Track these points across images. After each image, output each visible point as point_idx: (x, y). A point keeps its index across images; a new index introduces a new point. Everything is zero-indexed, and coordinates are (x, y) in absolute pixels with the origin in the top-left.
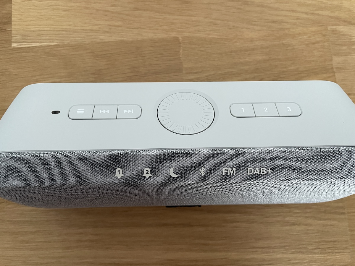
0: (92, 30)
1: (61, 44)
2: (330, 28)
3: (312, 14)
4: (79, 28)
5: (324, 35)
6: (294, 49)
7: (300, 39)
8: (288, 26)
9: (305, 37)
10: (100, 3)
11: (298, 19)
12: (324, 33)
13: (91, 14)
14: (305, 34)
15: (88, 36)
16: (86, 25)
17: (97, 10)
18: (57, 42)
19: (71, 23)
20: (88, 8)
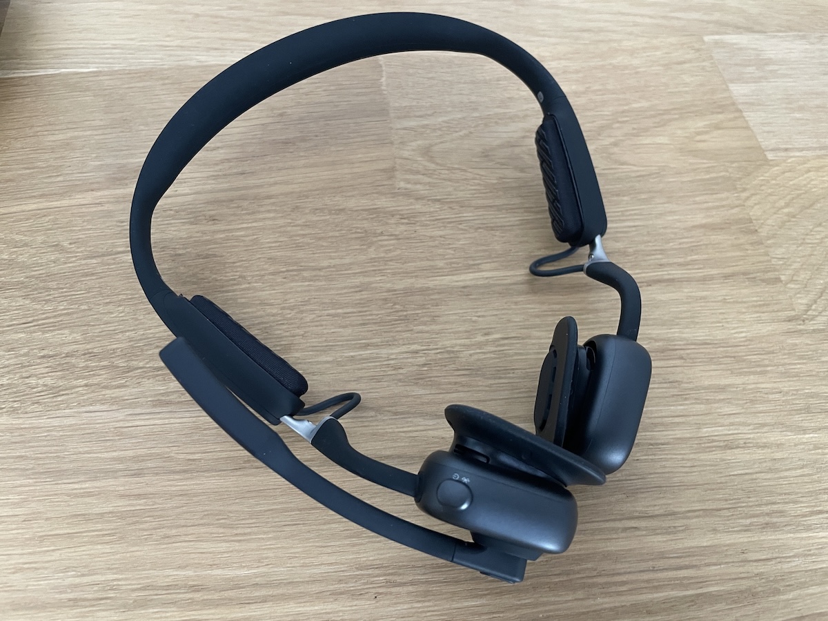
0: (182, 47)
1: (106, 69)
2: (706, 38)
3: (663, 17)
4: (153, 43)
5: (698, 50)
6: (637, 73)
7: (648, 56)
8: (615, 36)
9: (658, 53)
10: (203, 5)
11: (636, 24)
12: (697, 46)
13: (183, 21)
14: (656, 48)
15: (170, 55)
16: (168, 39)
17: (197, 15)
18: (98, 68)
19: (133, 36)
20: (176, 13)
